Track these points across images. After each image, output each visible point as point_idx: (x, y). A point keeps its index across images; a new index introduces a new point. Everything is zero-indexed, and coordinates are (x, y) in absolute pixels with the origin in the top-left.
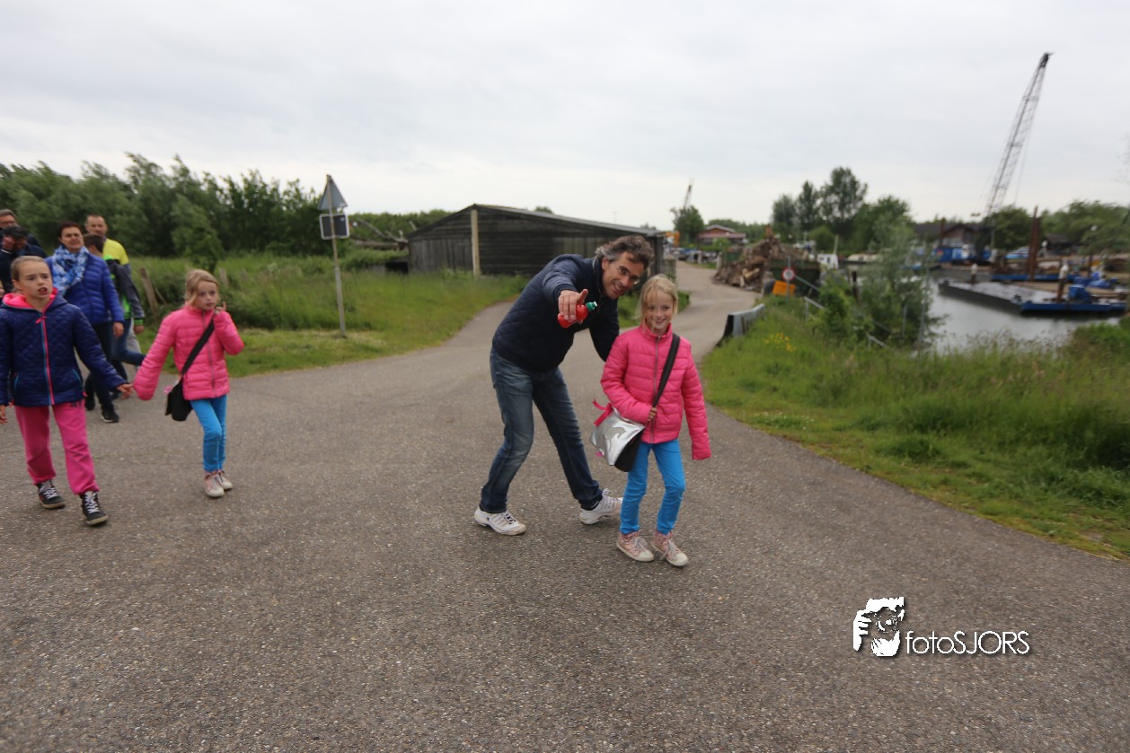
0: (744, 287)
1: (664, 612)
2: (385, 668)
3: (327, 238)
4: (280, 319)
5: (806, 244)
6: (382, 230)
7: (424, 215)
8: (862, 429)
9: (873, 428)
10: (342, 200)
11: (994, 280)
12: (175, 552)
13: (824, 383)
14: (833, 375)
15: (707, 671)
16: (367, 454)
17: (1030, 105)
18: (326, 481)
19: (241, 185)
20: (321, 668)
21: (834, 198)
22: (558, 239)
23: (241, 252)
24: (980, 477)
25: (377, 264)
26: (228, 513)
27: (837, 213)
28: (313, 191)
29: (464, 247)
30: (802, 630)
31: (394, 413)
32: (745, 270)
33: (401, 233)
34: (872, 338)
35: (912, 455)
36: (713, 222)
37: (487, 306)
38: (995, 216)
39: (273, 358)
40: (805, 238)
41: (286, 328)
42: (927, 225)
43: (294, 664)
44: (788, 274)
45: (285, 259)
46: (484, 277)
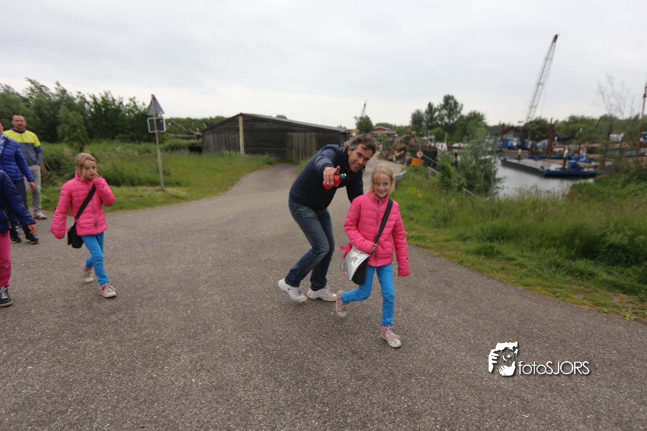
0: (396, 161)
1: (347, 346)
2: (185, 384)
3: (152, 132)
4: (124, 180)
5: (430, 137)
6: (186, 128)
7: (211, 119)
8: (459, 240)
9: (464, 239)
10: (161, 110)
11: (530, 158)
12: (56, 320)
13: (439, 215)
14: (444, 211)
15: (372, 378)
16: (176, 259)
17: (548, 62)
18: (151, 275)
19: (99, 100)
20: (146, 386)
21: (444, 112)
22: (290, 134)
23: (100, 140)
24: (521, 266)
25: (184, 147)
26: (90, 295)
27: (446, 120)
28: (144, 104)
29: (235, 138)
30: (424, 353)
31: (192, 235)
32: (396, 152)
33: (198, 129)
34: (465, 190)
35: (486, 254)
36: (378, 125)
37: (248, 172)
38: (531, 122)
39: (120, 203)
40: (429, 134)
41: (128, 186)
42: (495, 128)
43: (130, 384)
44: (420, 154)
45: (127, 144)
46: (247, 155)
